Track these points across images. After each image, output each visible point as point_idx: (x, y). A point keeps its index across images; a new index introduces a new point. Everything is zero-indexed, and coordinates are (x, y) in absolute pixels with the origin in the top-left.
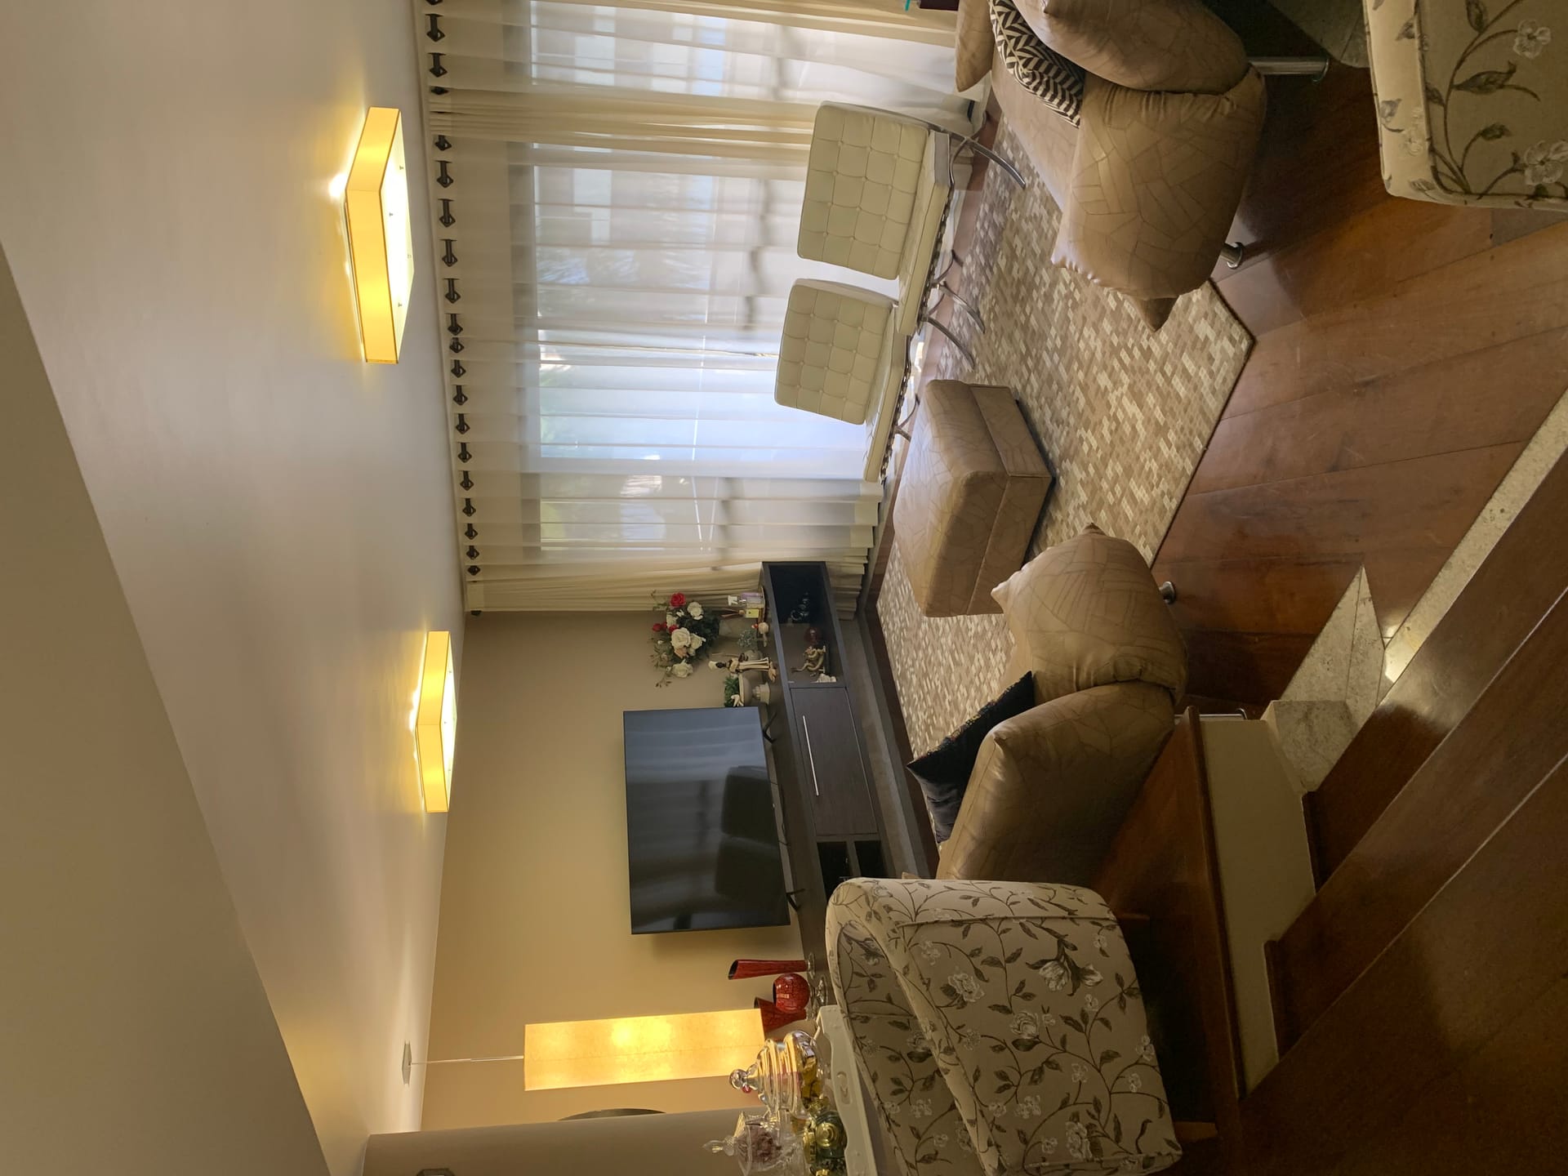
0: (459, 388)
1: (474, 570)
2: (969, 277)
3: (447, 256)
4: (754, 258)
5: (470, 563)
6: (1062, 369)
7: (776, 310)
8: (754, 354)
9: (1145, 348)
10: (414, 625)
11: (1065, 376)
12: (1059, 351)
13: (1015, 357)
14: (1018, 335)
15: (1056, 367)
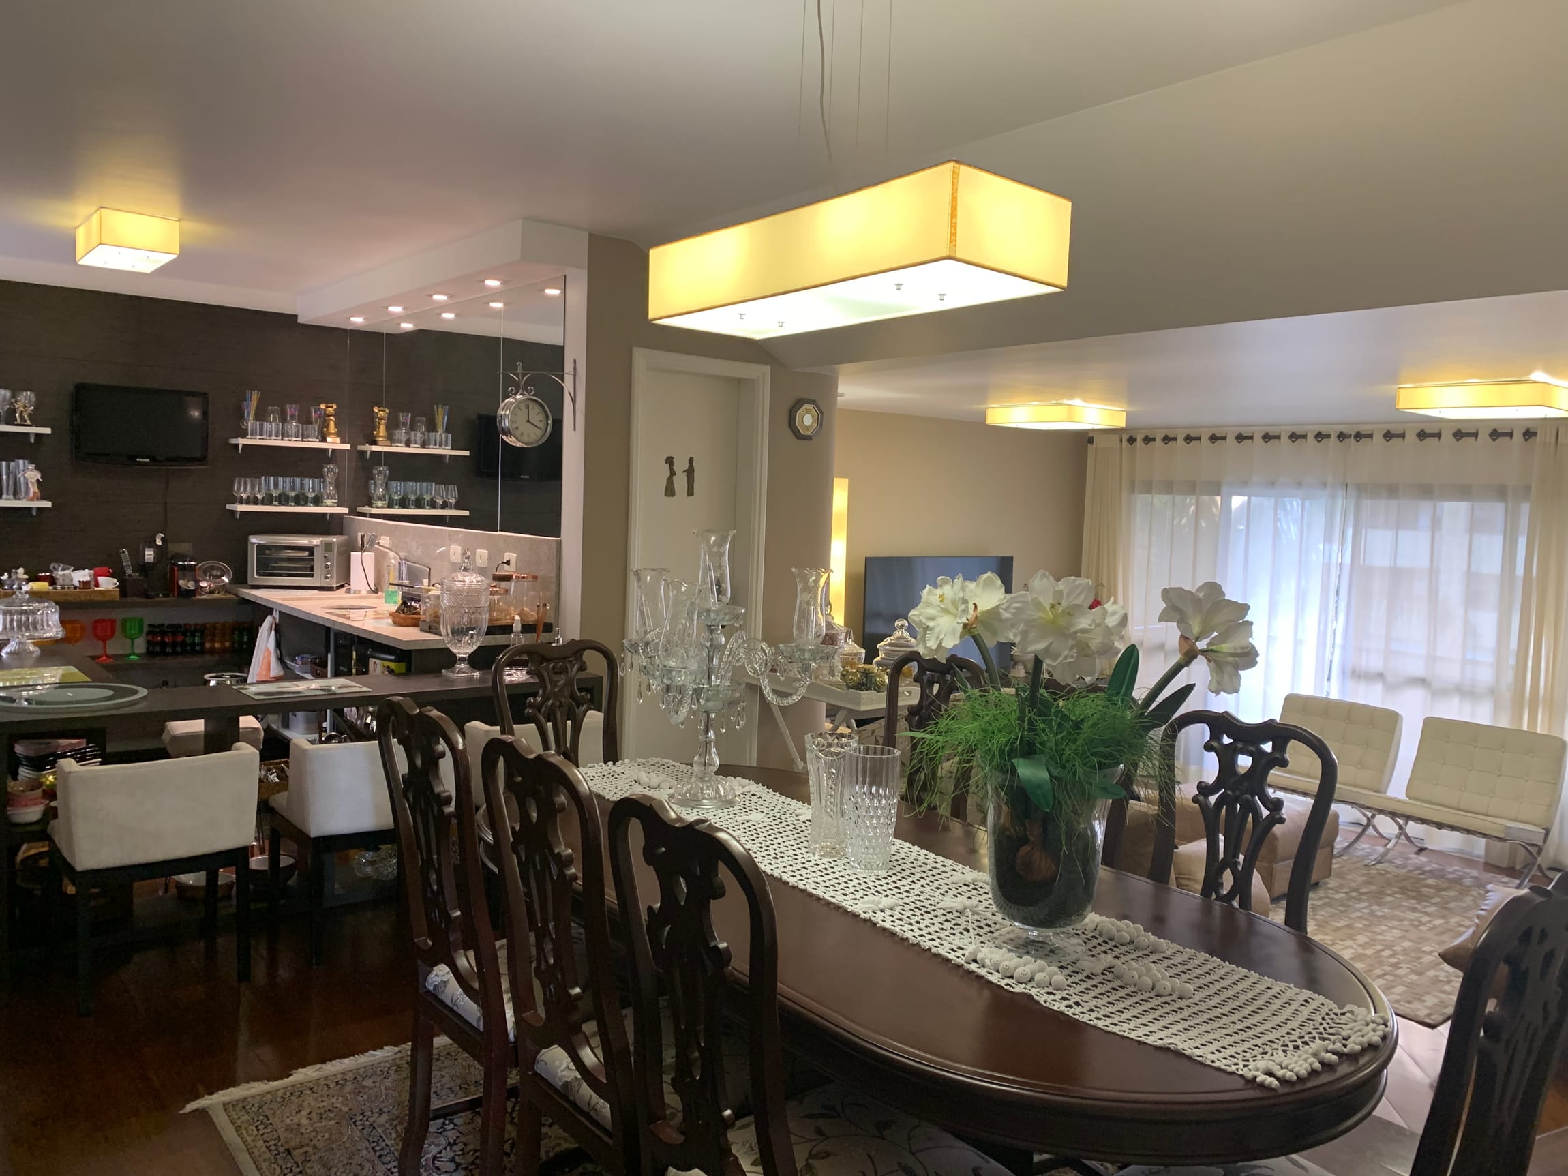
1: (1132, 440)
2: (1408, 859)
3: (1425, 433)
4: (1422, 682)
5: (1140, 438)
6: (1359, 914)
7: (1371, 696)
8: (1329, 679)
9: (1401, 965)
11: (1354, 915)
12: (1372, 913)
13: (1353, 884)
14: (1373, 888)
15: (1358, 910)
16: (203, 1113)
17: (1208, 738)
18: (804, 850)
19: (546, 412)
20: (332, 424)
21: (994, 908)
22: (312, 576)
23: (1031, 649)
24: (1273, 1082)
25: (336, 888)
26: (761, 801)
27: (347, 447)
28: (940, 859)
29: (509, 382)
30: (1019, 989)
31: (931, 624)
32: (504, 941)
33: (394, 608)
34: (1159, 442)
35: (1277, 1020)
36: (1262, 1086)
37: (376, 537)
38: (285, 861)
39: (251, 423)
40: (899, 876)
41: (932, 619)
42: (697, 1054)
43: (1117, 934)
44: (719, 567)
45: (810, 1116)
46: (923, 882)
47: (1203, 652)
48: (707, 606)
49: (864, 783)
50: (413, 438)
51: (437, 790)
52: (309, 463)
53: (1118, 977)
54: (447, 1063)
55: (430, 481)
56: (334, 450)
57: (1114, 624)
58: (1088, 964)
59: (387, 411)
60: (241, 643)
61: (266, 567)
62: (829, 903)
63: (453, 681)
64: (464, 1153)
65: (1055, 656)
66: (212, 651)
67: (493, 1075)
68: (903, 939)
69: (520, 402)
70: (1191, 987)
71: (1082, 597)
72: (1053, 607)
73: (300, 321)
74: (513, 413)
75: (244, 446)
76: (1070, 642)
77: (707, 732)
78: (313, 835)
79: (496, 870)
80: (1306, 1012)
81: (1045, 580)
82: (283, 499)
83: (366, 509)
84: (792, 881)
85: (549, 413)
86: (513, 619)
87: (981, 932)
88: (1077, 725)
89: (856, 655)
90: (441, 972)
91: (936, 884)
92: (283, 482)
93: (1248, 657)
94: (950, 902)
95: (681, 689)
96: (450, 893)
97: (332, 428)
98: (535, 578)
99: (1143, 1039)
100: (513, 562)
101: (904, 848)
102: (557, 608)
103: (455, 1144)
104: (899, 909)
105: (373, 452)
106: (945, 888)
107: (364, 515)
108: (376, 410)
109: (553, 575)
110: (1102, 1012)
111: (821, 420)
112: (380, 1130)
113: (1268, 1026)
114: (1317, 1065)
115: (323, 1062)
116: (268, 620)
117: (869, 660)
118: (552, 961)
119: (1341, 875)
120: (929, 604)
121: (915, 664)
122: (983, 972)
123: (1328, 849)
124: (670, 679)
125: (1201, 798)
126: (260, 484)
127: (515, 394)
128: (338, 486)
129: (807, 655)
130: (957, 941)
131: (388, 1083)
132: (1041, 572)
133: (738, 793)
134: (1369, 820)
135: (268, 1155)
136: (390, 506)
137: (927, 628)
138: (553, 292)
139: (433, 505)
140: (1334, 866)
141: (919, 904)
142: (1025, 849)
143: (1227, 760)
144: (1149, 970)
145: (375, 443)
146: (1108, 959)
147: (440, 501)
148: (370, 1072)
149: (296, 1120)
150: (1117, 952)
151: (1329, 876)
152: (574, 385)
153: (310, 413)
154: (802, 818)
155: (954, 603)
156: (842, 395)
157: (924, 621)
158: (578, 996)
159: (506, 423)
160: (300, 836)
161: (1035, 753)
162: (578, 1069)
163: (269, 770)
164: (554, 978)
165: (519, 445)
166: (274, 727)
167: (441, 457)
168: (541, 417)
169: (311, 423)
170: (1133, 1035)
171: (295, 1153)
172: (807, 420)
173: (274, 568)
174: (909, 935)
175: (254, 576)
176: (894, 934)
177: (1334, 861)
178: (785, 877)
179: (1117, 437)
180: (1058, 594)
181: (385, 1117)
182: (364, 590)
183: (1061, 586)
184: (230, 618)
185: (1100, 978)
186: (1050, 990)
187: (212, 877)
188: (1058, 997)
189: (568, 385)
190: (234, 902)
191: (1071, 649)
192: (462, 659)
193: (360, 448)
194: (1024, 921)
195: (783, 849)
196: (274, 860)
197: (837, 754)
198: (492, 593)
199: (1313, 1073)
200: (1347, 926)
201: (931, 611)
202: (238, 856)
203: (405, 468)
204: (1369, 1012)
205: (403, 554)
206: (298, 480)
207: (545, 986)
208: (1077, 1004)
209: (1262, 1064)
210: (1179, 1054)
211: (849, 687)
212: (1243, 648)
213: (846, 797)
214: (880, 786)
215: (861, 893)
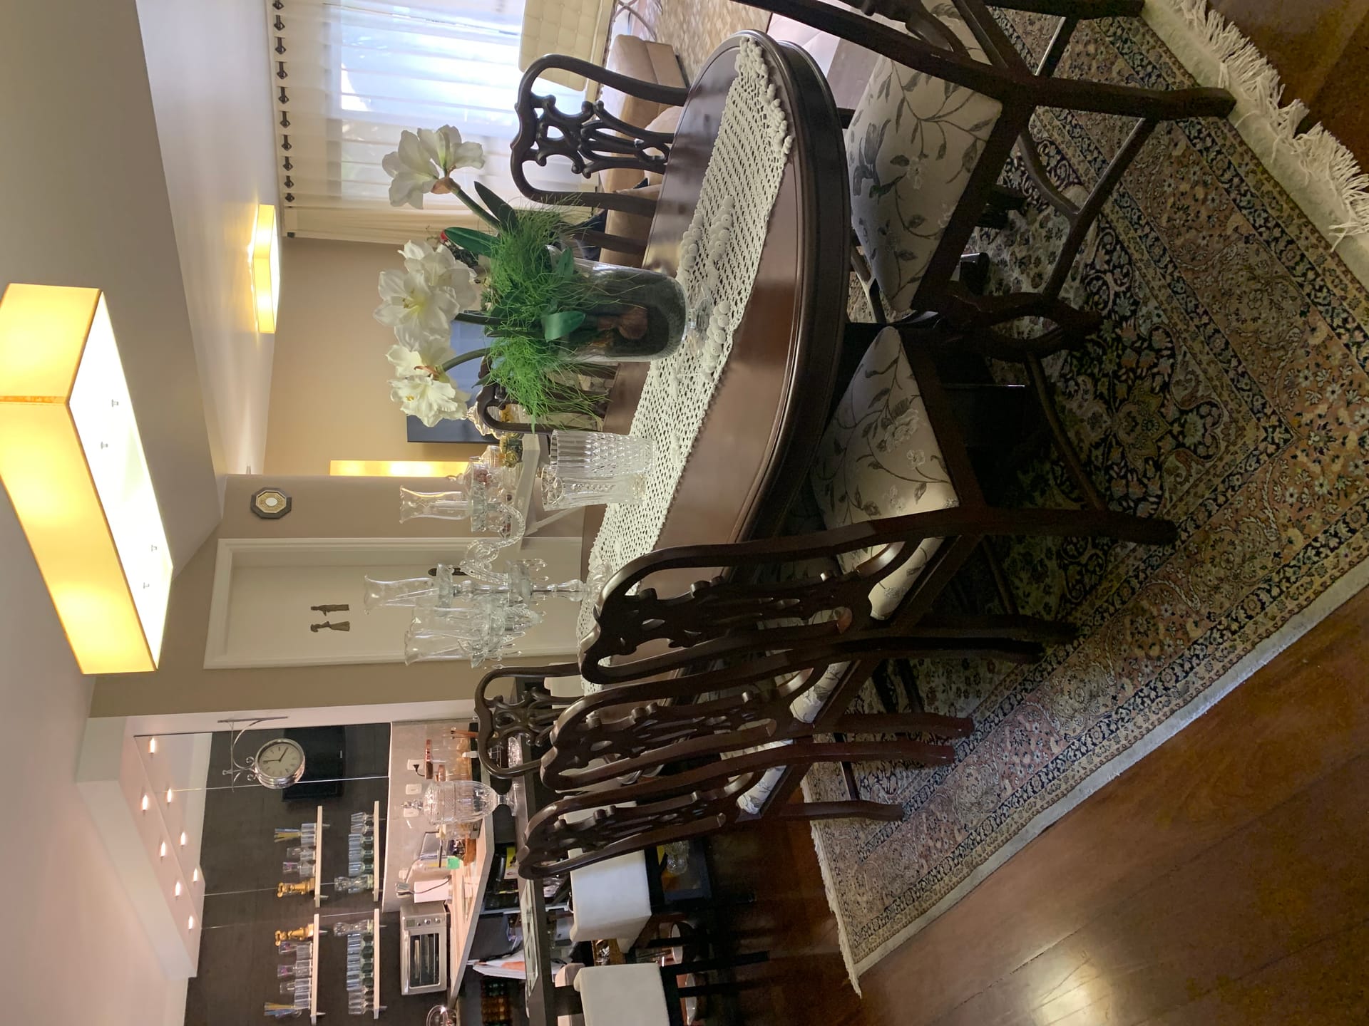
0: (278, 17)
1: (290, 198)
5: (288, 191)
6: (700, 26)
10: (247, 199)
11: (701, 29)
12: (699, 13)
13: (677, 26)
14: (679, 10)
15: (697, 24)
16: (862, 979)
17: (534, 163)
18: (641, 509)
19: (270, 745)
20: (296, 933)
21: (676, 354)
22: (437, 935)
23: (446, 326)
24: (788, 139)
25: (695, 888)
26: (607, 542)
27: (317, 917)
28: (643, 395)
29: (242, 780)
30: (730, 340)
31: (435, 407)
32: (722, 755)
33: (461, 862)
34: (290, 173)
35: (747, 129)
36: (791, 149)
37: (399, 883)
38: (676, 933)
39: (296, 1008)
40: (656, 430)
41: (430, 406)
42: (782, 602)
43: (691, 255)
44: (400, 589)
45: (833, 506)
46: (660, 411)
47: (447, 172)
48: (437, 598)
49: (583, 461)
50: (307, 858)
51: (593, 823)
52: (333, 950)
53: (721, 257)
54: (822, 786)
55: (348, 837)
56: (321, 928)
57: (421, 252)
58: (712, 281)
59: (281, 884)
60: (499, 989)
61: (431, 977)
62: (677, 490)
63: (521, 806)
64: (884, 770)
65: (452, 305)
66: (507, 1012)
67: (821, 754)
68: (699, 432)
69: (261, 768)
70: (726, 197)
71: (397, 280)
72: (406, 306)
73: (195, 975)
74: (272, 775)
75: (318, 1010)
76: (438, 291)
77: (547, 592)
78: (650, 914)
79: (661, 767)
80: (741, 104)
81: (383, 312)
82: (368, 969)
83: (376, 893)
84: (662, 520)
85: (271, 742)
86: (466, 758)
87: (692, 367)
88: (515, 285)
89: (492, 454)
90: (744, 802)
91: (661, 400)
92: (352, 970)
93: (449, 134)
94: (672, 390)
95: (509, 618)
96: (680, 802)
97: (300, 932)
98: (429, 742)
99: (762, 242)
100: (416, 762)
101: (637, 425)
102: (456, 720)
103: (878, 777)
104: (678, 434)
105: (322, 893)
106: (663, 393)
107: (380, 895)
108: (280, 895)
109: (426, 726)
110: (745, 274)
111: (272, 490)
112: (870, 837)
113: (751, 137)
114: (776, 102)
115: (824, 886)
116: (478, 968)
117: (496, 442)
118: (723, 718)
119: (670, 36)
120: (418, 408)
121: (489, 409)
122: (719, 369)
123: (649, 47)
124: (500, 629)
125: (586, 170)
126: (354, 991)
127: (254, 774)
128: (354, 920)
129: (480, 507)
130: (699, 388)
131: (837, 834)
132: (375, 316)
133: (601, 562)
134: (625, 8)
135: (888, 925)
136: (372, 872)
137: (440, 411)
138: (153, 746)
139: (370, 833)
140: (664, 42)
141: (675, 416)
142: (621, 330)
143: (552, 147)
144: (714, 232)
145: (312, 892)
146: (708, 262)
147: (366, 828)
148: (829, 848)
149: (864, 905)
150: (704, 255)
151: (670, 47)
152: (243, 721)
153: (285, 955)
154: (618, 508)
155: (415, 387)
156: (249, 469)
157: (433, 413)
158: (750, 695)
159: (283, 780)
160: (652, 923)
161: (539, 322)
162: (808, 689)
163: (600, 955)
164: (736, 713)
165: (303, 767)
166: (571, 951)
167: (325, 831)
168: (275, 748)
169: (295, 952)
170: (760, 250)
171: (887, 903)
172: (271, 503)
173: (432, 968)
174: (696, 426)
175: (440, 985)
176: (696, 439)
177: (659, 41)
178: (660, 525)
179: (287, 211)
180: (395, 301)
181: (861, 834)
182: (448, 887)
183: (387, 298)
184: (477, 1002)
185: (722, 272)
186: (730, 314)
187: (688, 992)
188: (734, 308)
189: (243, 727)
190: (709, 972)
191: (444, 291)
192: (502, 799)
193: (318, 904)
194: (680, 331)
195: (640, 526)
196: (675, 942)
197: (559, 483)
198: (444, 779)
199: (781, 106)
200: (710, 36)
201: (424, 406)
202: (668, 975)
203: (335, 862)
204: (739, 52)
205: (415, 857)
206: (349, 958)
207: (744, 721)
208: (739, 293)
209: (775, 147)
210: (772, 214)
211: (520, 460)
212: (441, 139)
213: (594, 475)
214: (584, 448)
215: (669, 463)
